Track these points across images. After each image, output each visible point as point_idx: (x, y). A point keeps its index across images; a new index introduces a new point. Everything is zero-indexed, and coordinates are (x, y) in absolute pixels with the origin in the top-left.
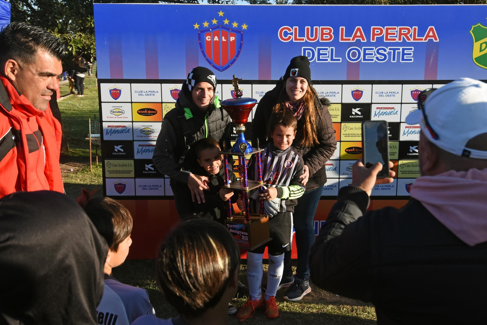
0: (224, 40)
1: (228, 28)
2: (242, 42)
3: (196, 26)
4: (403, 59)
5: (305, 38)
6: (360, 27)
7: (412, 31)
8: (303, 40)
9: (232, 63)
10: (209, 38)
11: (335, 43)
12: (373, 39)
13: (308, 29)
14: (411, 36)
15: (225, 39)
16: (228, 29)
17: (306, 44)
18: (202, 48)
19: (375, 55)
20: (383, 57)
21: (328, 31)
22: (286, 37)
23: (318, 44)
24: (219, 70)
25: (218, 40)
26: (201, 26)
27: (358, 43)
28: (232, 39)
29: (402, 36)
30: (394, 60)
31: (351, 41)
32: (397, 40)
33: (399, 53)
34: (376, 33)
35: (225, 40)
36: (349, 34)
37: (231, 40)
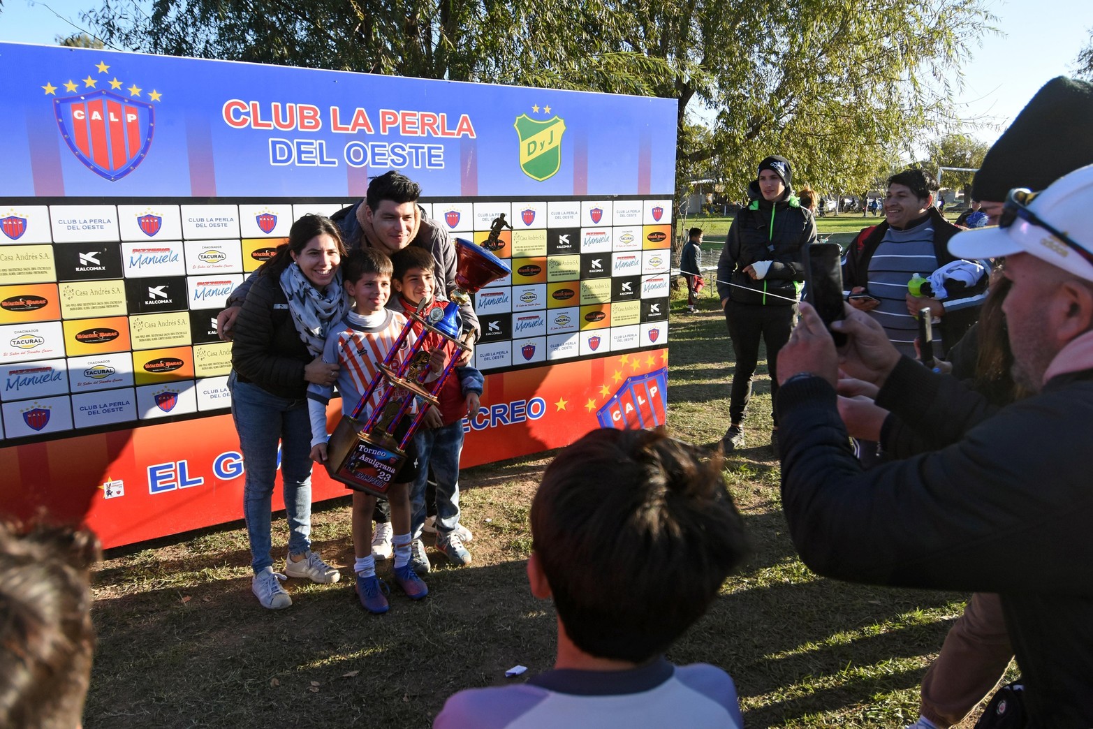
0: (113, 118)
1: (119, 96)
2: (152, 125)
3: (50, 89)
4: (430, 164)
5: (273, 123)
6: (363, 109)
7: (439, 121)
8: (270, 125)
9: (135, 164)
10: (79, 115)
11: (325, 133)
12: (384, 131)
13: (276, 107)
14: (438, 127)
15: (116, 116)
16: (122, 99)
17: (275, 133)
18: (67, 134)
19: (389, 156)
20: (402, 160)
21: (312, 113)
22: (238, 118)
23: (295, 134)
24: (109, 178)
25: (100, 118)
26: (61, 90)
27: (362, 136)
28: (131, 118)
29: (426, 127)
30: (417, 164)
31: (350, 132)
32: (419, 134)
33: (423, 154)
34: (387, 120)
35: (117, 120)
36: (346, 118)
37: (129, 121)
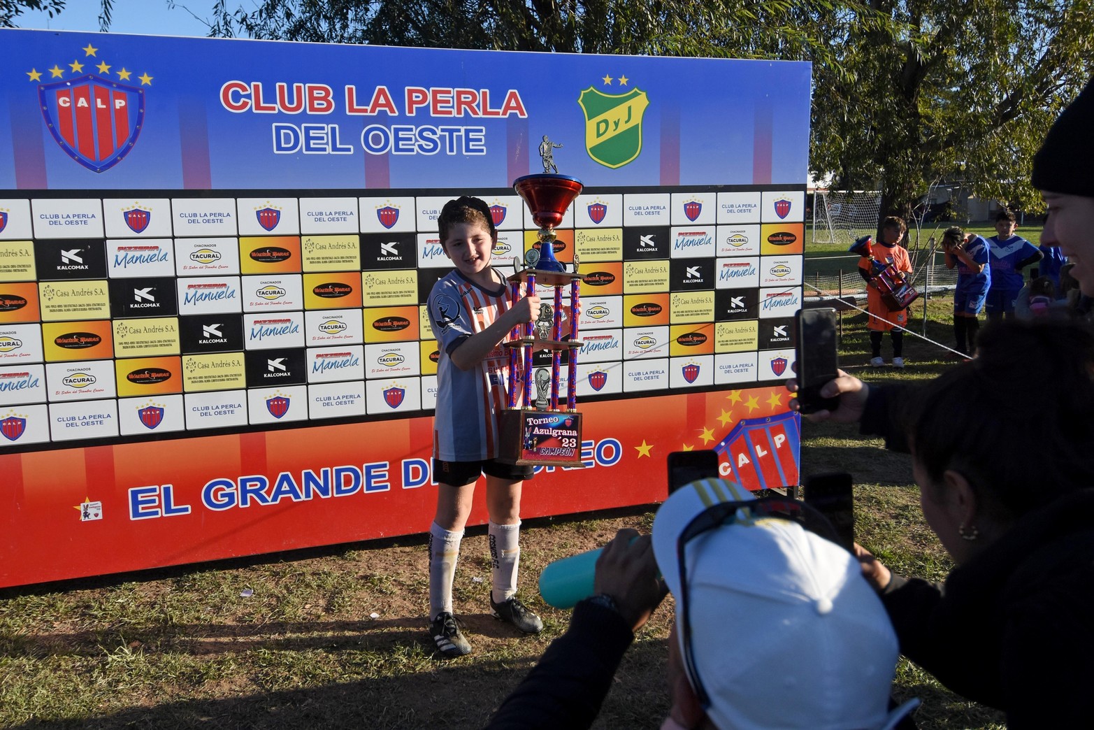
0: (100, 105)
1: (109, 81)
2: (141, 111)
3: (34, 75)
4: (468, 150)
5: (278, 106)
6: (385, 87)
7: (480, 98)
8: (273, 109)
9: (123, 154)
10: (65, 102)
11: (338, 116)
12: (411, 111)
13: (281, 88)
14: (478, 106)
15: (103, 103)
16: (110, 84)
17: (280, 117)
18: (51, 123)
19: (416, 140)
20: (432, 146)
21: (323, 94)
22: (238, 102)
23: (304, 117)
24: (94, 169)
25: (86, 105)
26: (46, 75)
27: (382, 118)
28: (120, 103)
29: (463, 106)
30: (451, 150)
31: (368, 114)
32: (454, 113)
33: (459, 138)
34: (414, 99)
35: (104, 107)
36: (364, 98)
37: (118, 107)
